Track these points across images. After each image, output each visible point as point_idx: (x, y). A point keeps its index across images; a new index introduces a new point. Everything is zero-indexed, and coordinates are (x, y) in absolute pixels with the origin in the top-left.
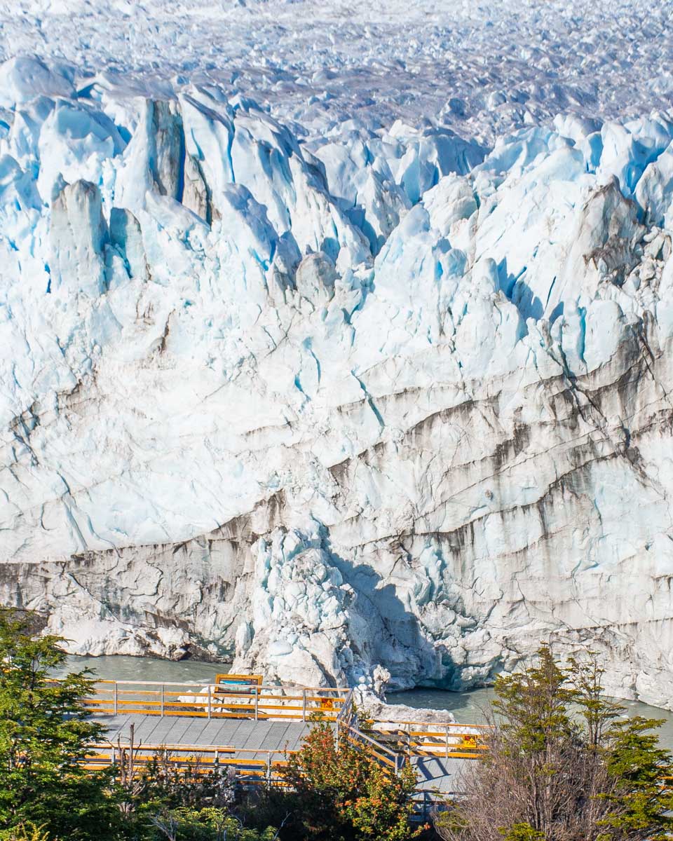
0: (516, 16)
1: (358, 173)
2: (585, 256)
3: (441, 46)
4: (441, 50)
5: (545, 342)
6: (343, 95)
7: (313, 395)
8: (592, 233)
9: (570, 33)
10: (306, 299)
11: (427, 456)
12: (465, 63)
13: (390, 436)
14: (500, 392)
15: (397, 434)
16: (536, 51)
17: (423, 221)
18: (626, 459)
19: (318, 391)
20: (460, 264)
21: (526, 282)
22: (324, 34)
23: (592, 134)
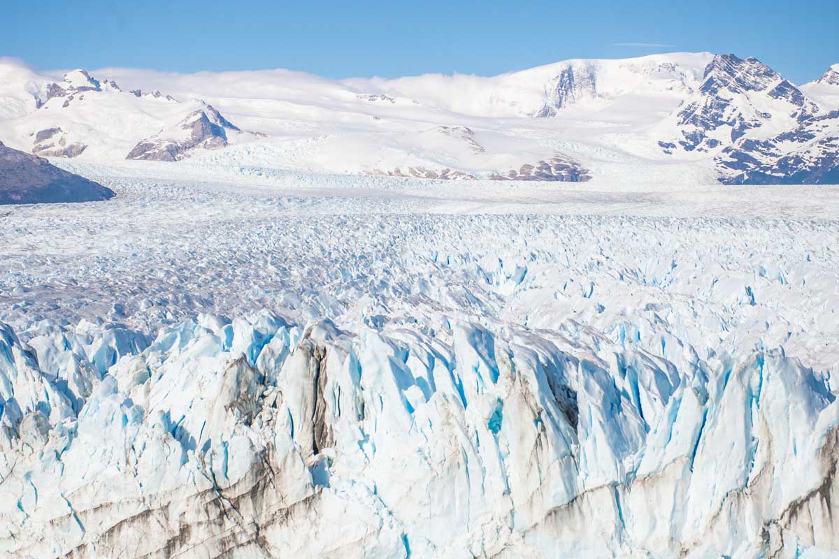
0: (151, 250)
1: (60, 355)
2: (225, 407)
3: (102, 270)
4: (102, 272)
5: (201, 466)
6: (37, 303)
7: (31, 512)
8: (230, 391)
9: (189, 260)
10: (27, 444)
11: (117, 552)
12: (120, 281)
13: (89, 539)
14: (169, 503)
15: (94, 537)
16: (168, 272)
17: (113, 386)
18: (257, 545)
19: (35, 510)
20: (140, 416)
21: (184, 426)
22: (17, 262)
23: (226, 326)
